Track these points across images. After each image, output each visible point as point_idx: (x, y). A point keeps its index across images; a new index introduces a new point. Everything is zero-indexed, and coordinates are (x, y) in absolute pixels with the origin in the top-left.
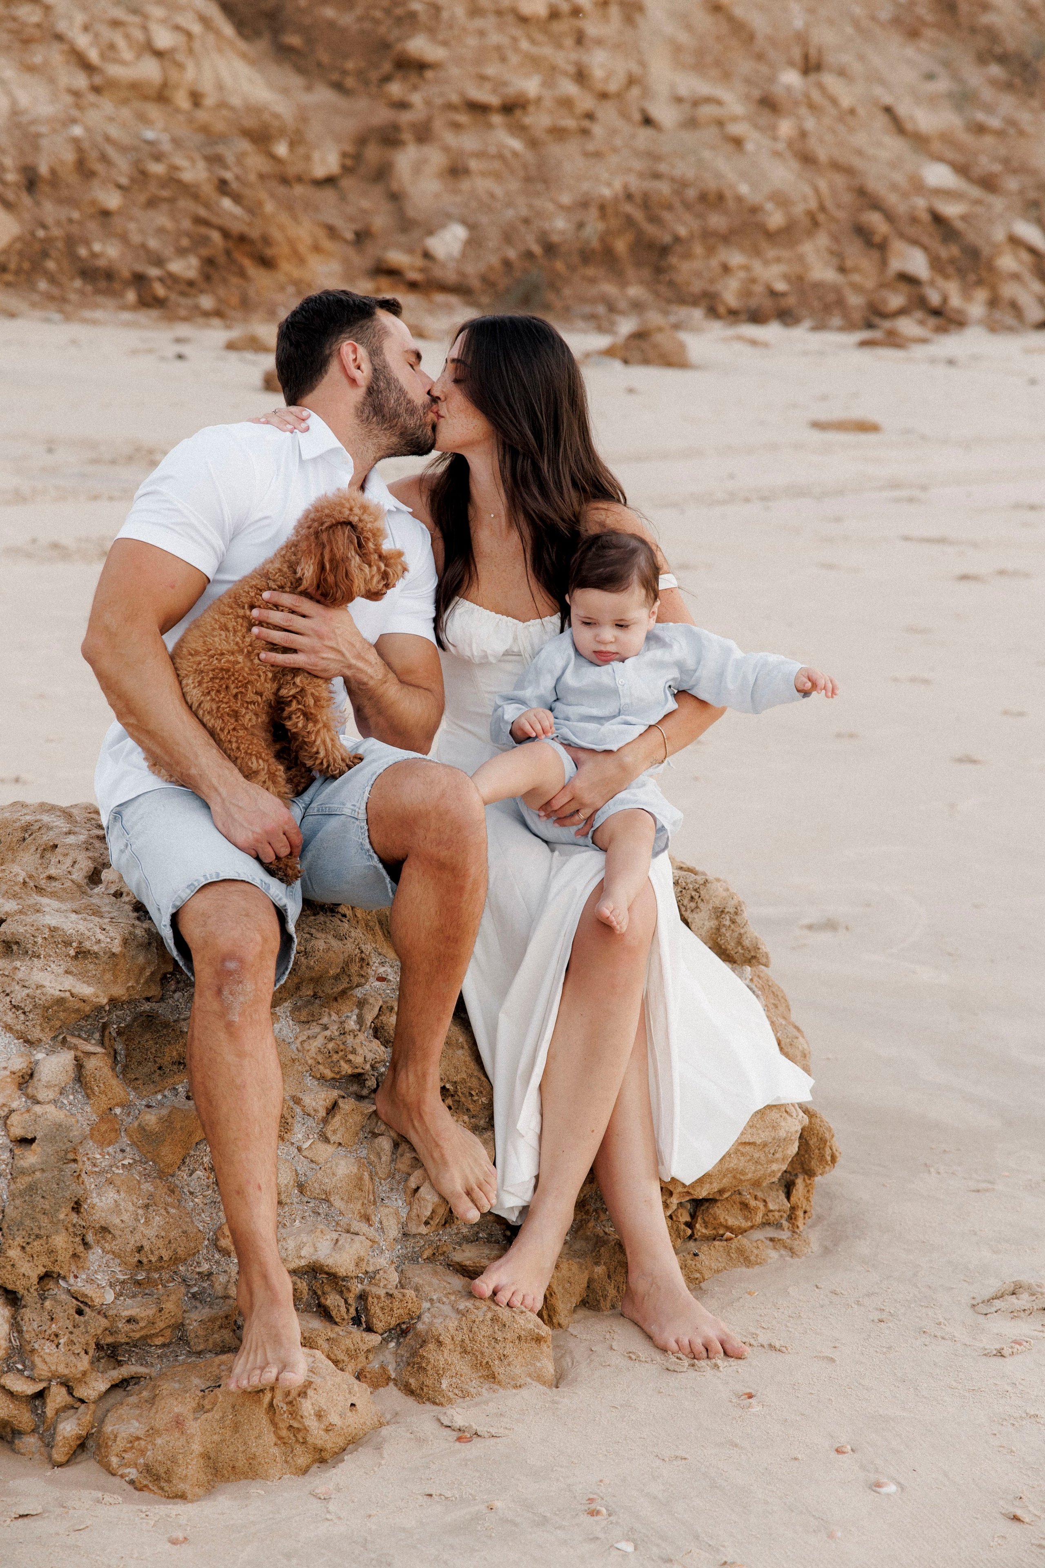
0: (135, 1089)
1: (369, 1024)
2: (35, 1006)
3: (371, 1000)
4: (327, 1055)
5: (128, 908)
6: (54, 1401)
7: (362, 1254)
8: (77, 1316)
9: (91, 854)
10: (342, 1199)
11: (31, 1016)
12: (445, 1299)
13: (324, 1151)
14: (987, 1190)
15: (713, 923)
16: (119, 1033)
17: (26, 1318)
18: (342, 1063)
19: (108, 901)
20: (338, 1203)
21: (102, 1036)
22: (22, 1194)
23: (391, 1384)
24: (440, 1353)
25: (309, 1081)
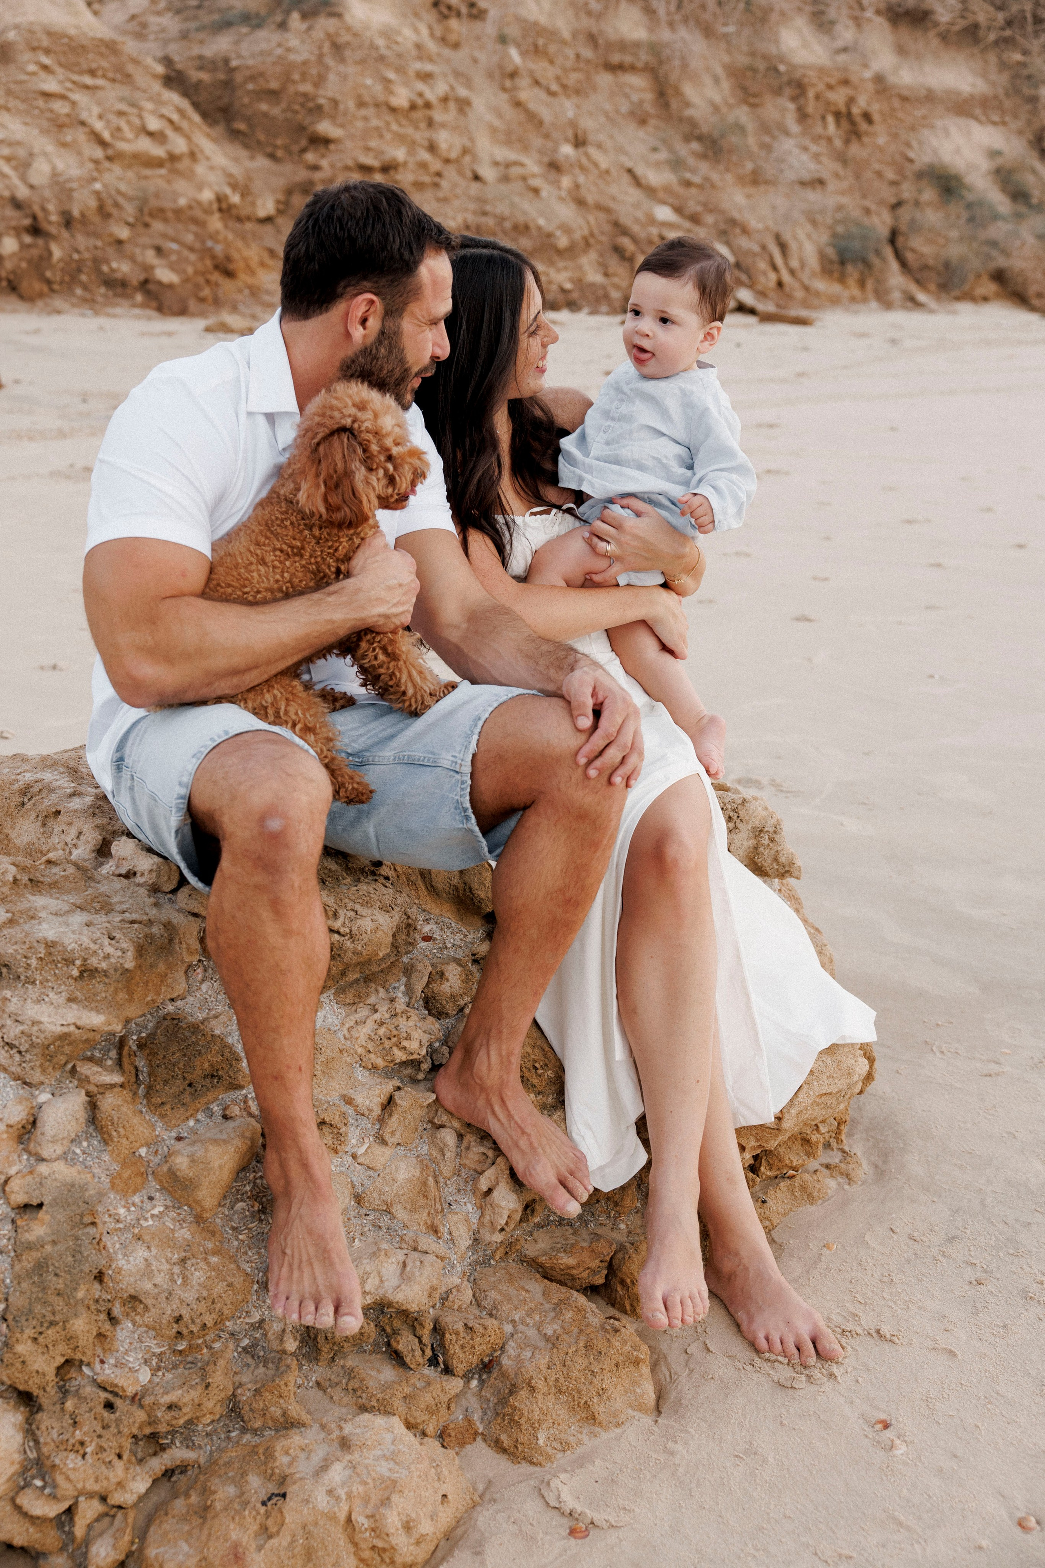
0: (162, 1116)
1: (419, 995)
2: (33, 1045)
3: (420, 967)
4: (378, 1042)
5: (143, 891)
6: (84, 1517)
7: (435, 1282)
8: (106, 1414)
9: (99, 821)
10: (405, 1208)
11: (28, 1057)
12: (528, 1320)
13: (381, 1155)
14: (997, 1075)
15: (752, 843)
16: (141, 1046)
17: (43, 1427)
18: (395, 1050)
19: (119, 886)
20: (401, 1213)
21: (120, 1054)
22: (29, 1275)
23: (479, 1439)
24: (534, 1400)
25: (361, 1075)
